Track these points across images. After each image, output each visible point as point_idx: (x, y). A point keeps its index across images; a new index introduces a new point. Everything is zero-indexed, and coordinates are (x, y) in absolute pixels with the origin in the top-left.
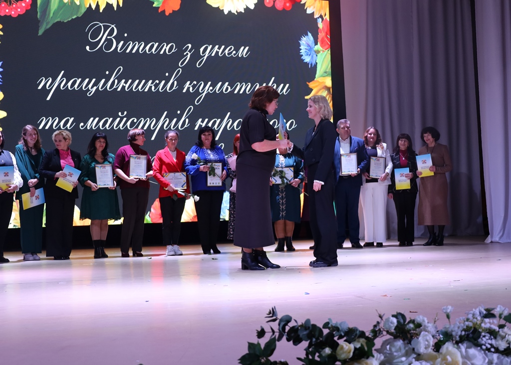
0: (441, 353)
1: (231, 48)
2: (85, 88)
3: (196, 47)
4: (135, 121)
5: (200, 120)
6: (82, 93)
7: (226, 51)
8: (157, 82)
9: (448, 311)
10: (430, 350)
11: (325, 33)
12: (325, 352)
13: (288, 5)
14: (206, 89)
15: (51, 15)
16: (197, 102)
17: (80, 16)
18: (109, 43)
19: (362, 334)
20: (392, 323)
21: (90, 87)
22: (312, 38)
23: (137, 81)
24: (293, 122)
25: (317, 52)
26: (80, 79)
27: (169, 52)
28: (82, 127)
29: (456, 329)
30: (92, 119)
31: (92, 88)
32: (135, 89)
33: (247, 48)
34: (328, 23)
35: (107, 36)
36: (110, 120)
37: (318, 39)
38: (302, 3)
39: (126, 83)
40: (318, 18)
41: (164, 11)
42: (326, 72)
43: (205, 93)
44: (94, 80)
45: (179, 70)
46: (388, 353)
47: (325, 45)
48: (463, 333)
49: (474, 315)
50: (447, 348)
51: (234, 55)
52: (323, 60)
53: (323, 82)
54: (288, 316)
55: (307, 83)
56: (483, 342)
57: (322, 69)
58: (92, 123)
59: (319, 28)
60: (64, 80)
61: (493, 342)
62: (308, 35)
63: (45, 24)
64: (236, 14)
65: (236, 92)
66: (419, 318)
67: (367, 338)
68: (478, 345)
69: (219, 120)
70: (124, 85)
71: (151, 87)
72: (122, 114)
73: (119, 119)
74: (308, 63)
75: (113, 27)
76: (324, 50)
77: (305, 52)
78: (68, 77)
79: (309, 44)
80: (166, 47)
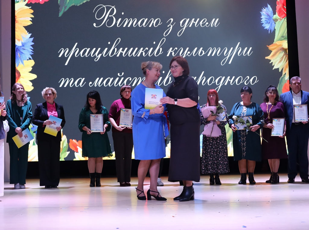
1: (205, 20)
2: (93, 55)
3: (177, 21)
4: (130, 79)
6: (90, 59)
7: (201, 23)
8: (147, 49)
11: (282, 5)
14: (185, 53)
17: (89, 1)
18: (110, 20)
21: (97, 54)
22: (271, 9)
23: (132, 49)
24: (255, 78)
25: (276, 20)
26: (89, 49)
27: (156, 25)
28: (91, 85)
30: (98, 79)
31: (98, 55)
32: (130, 55)
33: (218, 19)
35: (109, 15)
36: (111, 80)
37: (276, 9)
39: (123, 50)
42: (283, 37)
44: (99, 49)
45: (164, 39)
47: (282, 15)
51: (207, 25)
52: (280, 27)
53: (280, 45)
55: (268, 46)
57: (280, 34)
58: (98, 82)
60: (77, 49)
62: (267, 7)
63: (63, 8)
65: (209, 55)
69: (196, 77)
70: (122, 52)
71: (142, 53)
72: (121, 74)
73: (118, 79)
74: (268, 29)
75: (113, 8)
76: (281, 18)
77: (265, 21)
78: (80, 47)
79: (269, 14)
80: (154, 21)
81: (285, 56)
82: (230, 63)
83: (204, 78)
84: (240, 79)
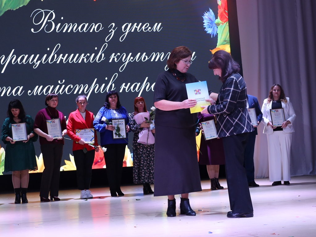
1: (147, 25)
2: (31, 62)
3: (119, 26)
4: (72, 87)
5: (124, 84)
6: (29, 66)
7: (143, 28)
8: (88, 54)
11: (224, 9)
14: (128, 59)
15: (3, 5)
16: (121, 70)
17: (26, 5)
18: (49, 25)
21: (35, 61)
22: (213, 13)
23: (72, 55)
25: (218, 25)
26: (27, 55)
27: (97, 31)
28: (30, 93)
30: (37, 87)
31: (36, 62)
32: (71, 61)
33: (160, 24)
35: (48, 20)
37: (218, 14)
39: (63, 57)
42: (225, 41)
43: (127, 62)
44: (38, 55)
45: (106, 44)
47: (223, 19)
51: (150, 30)
52: (222, 31)
55: (210, 50)
57: (222, 39)
58: (37, 90)
59: (218, 5)
60: (14, 56)
62: (209, 11)
65: (152, 60)
69: (139, 83)
70: (62, 58)
71: (83, 59)
72: (61, 82)
73: (58, 86)
74: (210, 34)
75: (52, 13)
76: (223, 23)
77: (208, 25)
78: (17, 54)
79: (211, 18)
80: (95, 26)
83: (148, 84)
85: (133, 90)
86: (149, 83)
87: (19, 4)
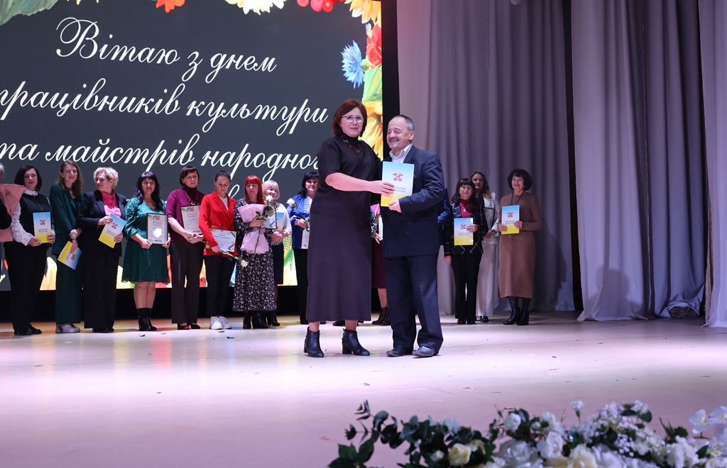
0: (572, 458)
1: (252, 59)
2: (54, 105)
3: (205, 56)
4: (121, 151)
5: (209, 153)
6: (49, 112)
7: (246, 63)
8: (152, 100)
9: (579, 407)
10: (559, 454)
11: (376, 44)
12: (435, 456)
13: (328, 4)
14: (217, 112)
16: (206, 129)
17: (49, 8)
18: (88, 46)
19: (478, 435)
20: (515, 421)
21: (61, 104)
22: (358, 50)
23: (125, 99)
25: (365, 68)
26: (47, 94)
27: (168, 62)
28: (49, 157)
29: (588, 429)
30: (62, 147)
31: (62, 106)
32: (122, 109)
33: (273, 59)
34: (380, 30)
35: (86, 36)
36: (87, 151)
37: (366, 50)
38: (347, 2)
39: (110, 100)
40: (367, 23)
41: (164, 6)
42: (375, 95)
43: (216, 117)
44: (66, 95)
45: (182, 86)
46: (510, 459)
47: (375, 60)
48: (597, 434)
49: (608, 412)
50: (579, 452)
51: (256, 68)
52: (371, 80)
53: (371, 108)
54: (384, 412)
56: (620, 445)
57: (371, 91)
58: (62, 153)
59: (367, 36)
60: (24, 93)
61: (632, 445)
62: (353, 46)
64: (260, 14)
65: (257, 117)
66: (546, 416)
67: (484, 440)
68: (614, 448)
69: (234, 153)
70: (108, 103)
71: (143, 107)
72: (104, 142)
73: (98, 149)
74: (352, 81)
75: (94, 25)
76: (374, 66)
77: (349, 67)
78: (30, 90)
79: (354, 57)
80: (165, 55)
81: (378, 126)
82: (291, 132)
83: (248, 155)
84: (308, 158)
85: (223, 164)
86: (249, 153)
87: (38, 6)
